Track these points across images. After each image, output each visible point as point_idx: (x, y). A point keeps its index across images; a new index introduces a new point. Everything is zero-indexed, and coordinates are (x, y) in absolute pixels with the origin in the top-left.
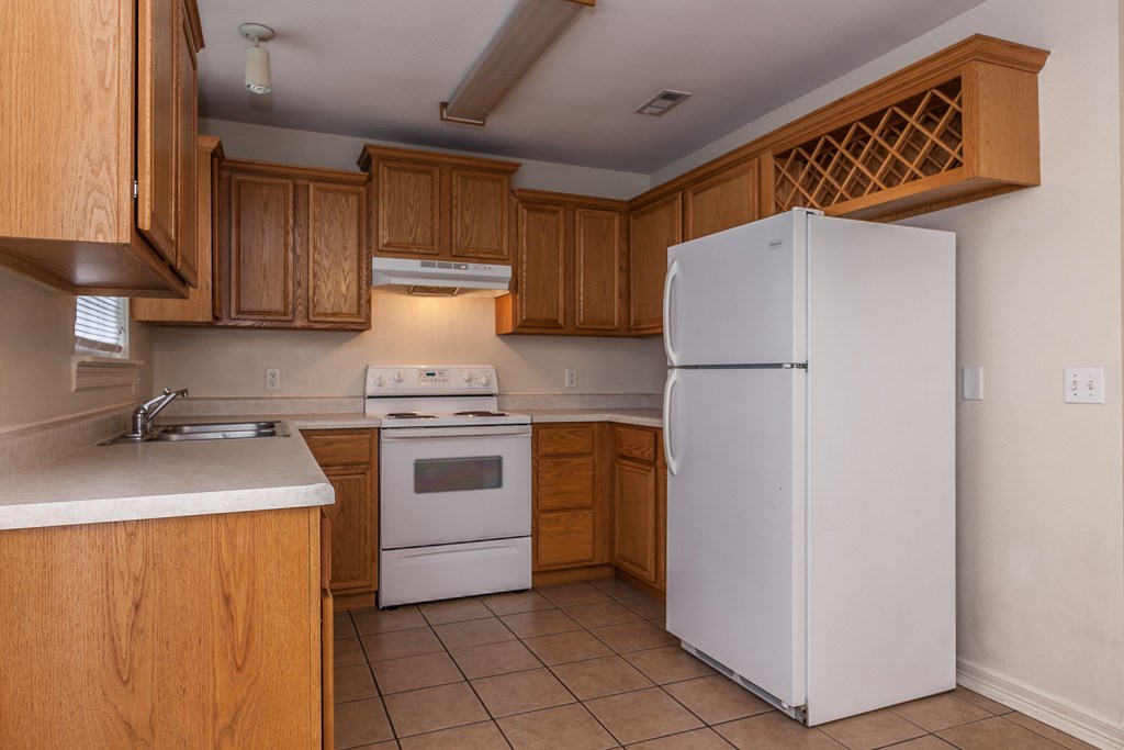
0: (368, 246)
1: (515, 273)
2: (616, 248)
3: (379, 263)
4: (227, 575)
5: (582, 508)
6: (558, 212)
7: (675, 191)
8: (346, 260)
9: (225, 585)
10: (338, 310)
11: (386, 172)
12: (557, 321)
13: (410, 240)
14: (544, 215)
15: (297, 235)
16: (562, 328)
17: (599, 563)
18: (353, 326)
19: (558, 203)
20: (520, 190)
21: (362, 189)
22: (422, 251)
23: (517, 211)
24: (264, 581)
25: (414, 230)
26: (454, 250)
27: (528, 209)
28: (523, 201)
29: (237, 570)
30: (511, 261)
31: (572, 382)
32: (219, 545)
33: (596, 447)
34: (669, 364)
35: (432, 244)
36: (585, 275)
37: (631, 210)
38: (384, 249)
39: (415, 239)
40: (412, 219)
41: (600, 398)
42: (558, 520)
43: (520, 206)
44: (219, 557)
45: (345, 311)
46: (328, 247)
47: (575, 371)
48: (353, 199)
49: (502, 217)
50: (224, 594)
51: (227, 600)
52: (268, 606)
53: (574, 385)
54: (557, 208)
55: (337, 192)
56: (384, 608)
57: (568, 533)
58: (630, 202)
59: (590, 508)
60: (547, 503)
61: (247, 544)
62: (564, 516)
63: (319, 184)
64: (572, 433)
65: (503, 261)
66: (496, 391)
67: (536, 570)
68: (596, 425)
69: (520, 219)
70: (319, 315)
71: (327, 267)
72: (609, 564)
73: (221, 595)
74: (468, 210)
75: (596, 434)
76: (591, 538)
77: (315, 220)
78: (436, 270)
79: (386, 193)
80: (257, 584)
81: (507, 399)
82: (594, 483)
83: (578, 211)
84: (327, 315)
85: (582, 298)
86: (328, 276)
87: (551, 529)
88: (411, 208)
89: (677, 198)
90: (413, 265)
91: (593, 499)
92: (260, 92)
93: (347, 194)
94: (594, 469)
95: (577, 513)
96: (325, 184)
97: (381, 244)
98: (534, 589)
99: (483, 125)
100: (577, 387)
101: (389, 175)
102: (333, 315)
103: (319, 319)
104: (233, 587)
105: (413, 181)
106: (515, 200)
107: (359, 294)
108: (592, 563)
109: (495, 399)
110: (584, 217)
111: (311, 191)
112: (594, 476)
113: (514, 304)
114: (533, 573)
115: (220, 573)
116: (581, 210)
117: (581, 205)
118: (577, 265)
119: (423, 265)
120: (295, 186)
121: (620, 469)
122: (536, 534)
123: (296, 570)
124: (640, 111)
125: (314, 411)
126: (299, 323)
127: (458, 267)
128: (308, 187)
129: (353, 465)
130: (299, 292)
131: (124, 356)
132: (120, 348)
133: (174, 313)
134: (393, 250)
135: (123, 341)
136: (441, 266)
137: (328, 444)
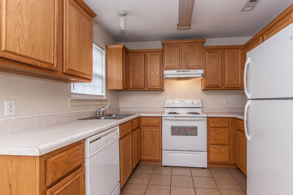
0: (162, 68)
1: (204, 72)
2: (240, 61)
3: (166, 72)
4: (10, 177)
5: (224, 145)
6: (219, 52)
7: (259, 37)
8: (157, 72)
9: (10, 180)
10: (155, 85)
11: (167, 47)
12: (218, 85)
13: (174, 65)
14: (214, 53)
15: (145, 67)
16: (220, 87)
17: (231, 163)
18: (159, 89)
19: (219, 49)
20: (205, 47)
21: (161, 53)
22: (177, 68)
23: (205, 53)
24: (21, 181)
25: (175, 62)
26: (186, 67)
27: (209, 52)
28: (207, 50)
29: (13, 176)
30: (204, 68)
31: (226, 104)
32: (8, 165)
33: (230, 125)
34: (247, 98)
35: (180, 65)
36: (228, 71)
37: (245, 47)
38: (167, 68)
39: (175, 65)
40: (174, 59)
41: (236, 109)
42: (216, 148)
43: (206, 52)
44: (8, 170)
45: (157, 85)
46: (152, 69)
47: (227, 101)
48: (159, 56)
49: (200, 56)
50: (9, 184)
51: (10, 186)
52: (23, 191)
53: (227, 105)
54: (218, 51)
55: (154, 55)
56: (163, 166)
57: (220, 152)
58: (244, 45)
59: (228, 145)
60: (212, 142)
61: (16, 167)
62: (218, 147)
63: (150, 53)
64: (221, 121)
65: (201, 68)
66: (201, 107)
67: (209, 162)
68: (230, 118)
69: (206, 56)
70: (150, 86)
71: (152, 74)
72: (235, 164)
73: (8, 184)
74: (190, 55)
75: (230, 122)
76: (228, 155)
77: (150, 63)
78: (181, 73)
79: (167, 53)
80: (19, 182)
81: (205, 109)
82: (229, 137)
83: (225, 51)
84: (152, 86)
85: (227, 78)
86: (153, 76)
87: (214, 150)
88: (174, 56)
89: (260, 39)
90: (175, 72)
91: (229, 142)
92: (123, 29)
93: (157, 55)
94: (229, 133)
95: (223, 146)
96: (152, 53)
97: (166, 67)
98: (208, 168)
99: (190, 28)
100: (228, 106)
101: (168, 48)
102: (154, 86)
103: (150, 88)
104: (12, 182)
105: (174, 49)
106: (204, 50)
107: (160, 81)
108: (229, 163)
109: (201, 109)
110: (228, 52)
111: (148, 55)
112: (229, 135)
113: (205, 81)
114: (207, 163)
115: (8, 176)
116: (227, 50)
117: (227, 49)
118: (225, 68)
119: (177, 72)
120: (145, 55)
121: (238, 134)
122: (208, 151)
123: (31, 179)
124: (243, 10)
125: (152, 111)
126: (146, 89)
127: (187, 71)
128: (148, 54)
129: (155, 126)
130: (146, 81)
131: (104, 98)
132: (103, 96)
133: (115, 87)
134: (169, 68)
135: (104, 94)
136: (182, 71)
137: (149, 120)
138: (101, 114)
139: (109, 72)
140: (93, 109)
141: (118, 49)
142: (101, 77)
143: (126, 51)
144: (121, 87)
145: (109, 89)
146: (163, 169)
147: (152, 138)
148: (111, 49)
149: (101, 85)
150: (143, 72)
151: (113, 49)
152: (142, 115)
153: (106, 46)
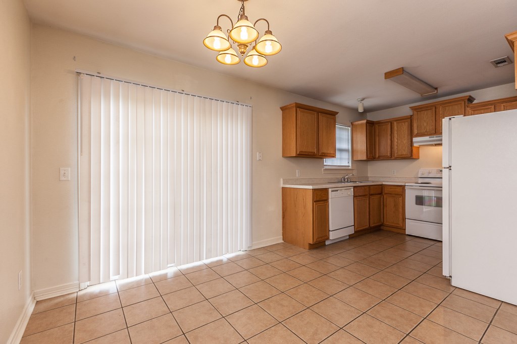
0: (412, 135)
3: (415, 139)
6: (491, 108)
8: (405, 140)
11: (417, 113)
13: (425, 131)
14: (483, 111)
18: (407, 158)
19: (491, 104)
21: (409, 120)
22: (429, 134)
25: (426, 128)
35: (432, 131)
38: (417, 135)
40: (425, 125)
45: (404, 153)
46: (399, 138)
48: (407, 123)
54: (490, 106)
55: (402, 122)
56: (407, 234)
63: (397, 122)
71: (399, 143)
77: (396, 131)
78: (435, 139)
79: (417, 119)
84: (399, 155)
86: (400, 145)
88: (425, 121)
90: (426, 138)
92: (361, 112)
93: (405, 122)
96: (399, 121)
97: (415, 134)
99: (437, 93)
102: (401, 155)
103: (397, 156)
105: (426, 113)
106: (468, 108)
107: (408, 149)
119: (430, 138)
120: (391, 124)
126: (393, 158)
128: (395, 123)
129: (398, 195)
130: (393, 150)
131: (350, 168)
132: (349, 166)
133: (360, 158)
134: (419, 135)
135: (350, 165)
136: (436, 137)
137: (391, 188)
138: (346, 180)
139: (354, 146)
140: (340, 176)
141: (362, 124)
142: (347, 151)
143: (371, 124)
144: (365, 158)
145: (355, 159)
146: (408, 238)
147: (395, 205)
148: (356, 125)
149: (347, 157)
150: (389, 141)
151: (358, 125)
152: (384, 183)
153: (352, 123)
